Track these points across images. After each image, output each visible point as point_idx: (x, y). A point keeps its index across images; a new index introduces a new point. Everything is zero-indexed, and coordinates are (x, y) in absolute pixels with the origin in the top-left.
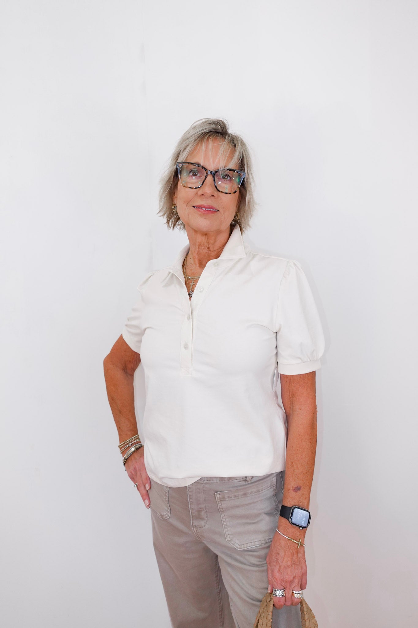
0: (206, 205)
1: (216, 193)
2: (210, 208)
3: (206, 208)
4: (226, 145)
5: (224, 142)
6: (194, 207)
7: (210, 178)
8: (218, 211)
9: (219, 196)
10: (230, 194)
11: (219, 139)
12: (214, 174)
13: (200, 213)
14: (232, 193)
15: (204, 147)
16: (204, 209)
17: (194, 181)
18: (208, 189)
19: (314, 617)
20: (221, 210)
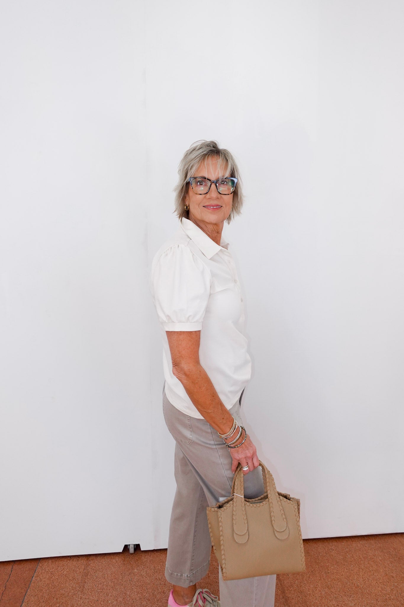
0: (213, 204)
1: (219, 195)
2: (216, 206)
3: (213, 206)
4: (221, 161)
5: (219, 159)
6: (204, 206)
7: (213, 186)
8: (222, 206)
9: (221, 197)
10: (228, 194)
11: (216, 157)
12: (216, 182)
13: (210, 211)
14: (229, 194)
15: (206, 163)
16: (212, 207)
17: (202, 189)
18: (213, 194)
19: (272, 476)
20: (224, 206)
